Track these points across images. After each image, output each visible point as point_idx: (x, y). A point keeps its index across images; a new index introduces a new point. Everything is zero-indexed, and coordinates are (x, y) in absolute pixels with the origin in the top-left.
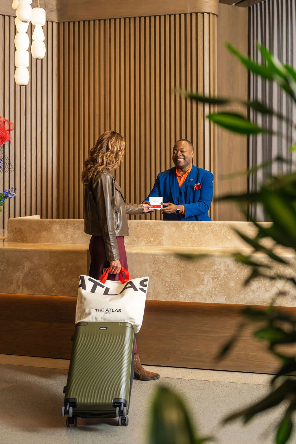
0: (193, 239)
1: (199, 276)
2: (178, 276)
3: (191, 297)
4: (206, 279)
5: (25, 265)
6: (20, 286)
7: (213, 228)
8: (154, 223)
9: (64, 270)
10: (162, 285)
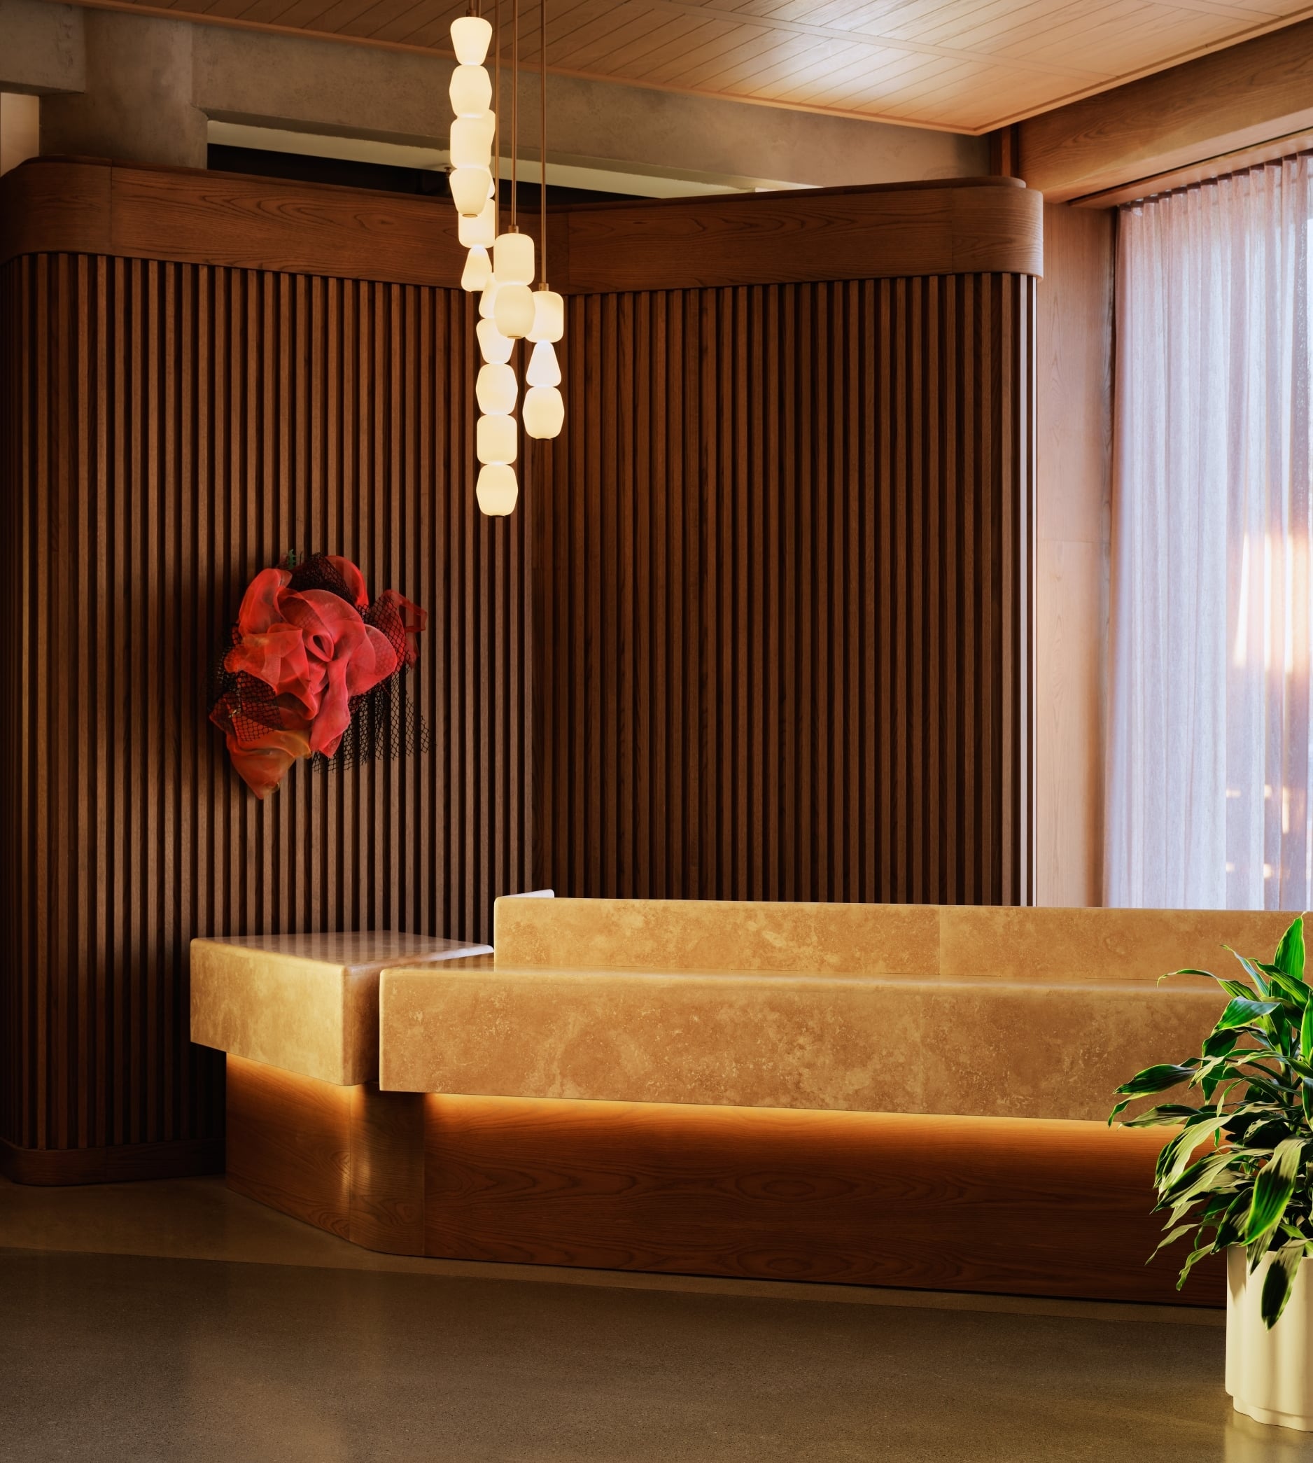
0: (1022, 956)
1: (1047, 1050)
2: (991, 1048)
3: (1027, 1105)
4: (1066, 1058)
5: (570, 1020)
6: (554, 1078)
7: (1077, 925)
8: (911, 911)
9: (677, 1034)
10: (947, 1073)
